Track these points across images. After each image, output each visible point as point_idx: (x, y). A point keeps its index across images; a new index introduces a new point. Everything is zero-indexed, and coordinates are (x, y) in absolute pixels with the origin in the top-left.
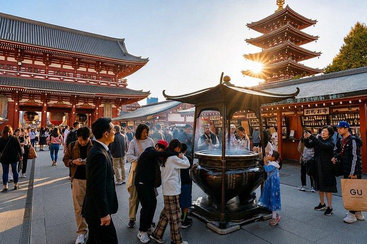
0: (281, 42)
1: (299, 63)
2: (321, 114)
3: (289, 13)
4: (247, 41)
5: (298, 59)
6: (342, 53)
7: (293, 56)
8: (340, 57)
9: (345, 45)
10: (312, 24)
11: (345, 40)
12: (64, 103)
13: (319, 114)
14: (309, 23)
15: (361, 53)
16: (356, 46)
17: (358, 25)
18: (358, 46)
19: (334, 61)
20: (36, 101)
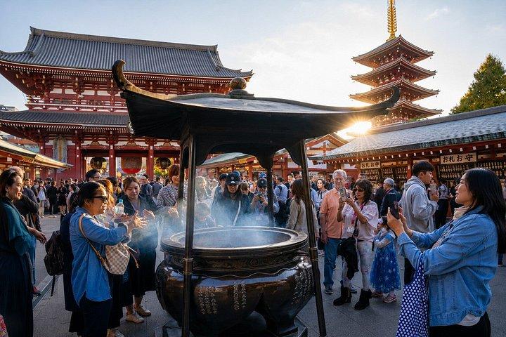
0: (393, 78)
1: (413, 102)
2: (462, 162)
3: (402, 43)
4: (353, 78)
5: (412, 99)
6: (471, 91)
7: (407, 95)
8: (468, 96)
9: (475, 81)
10: (428, 56)
11: (475, 75)
12: (137, 143)
13: (460, 162)
14: (424, 55)
15: (494, 91)
16: (487, 82)
17: (490, 58)
18: (490, 82)
19: (462, 101)
20: (100, 142)
